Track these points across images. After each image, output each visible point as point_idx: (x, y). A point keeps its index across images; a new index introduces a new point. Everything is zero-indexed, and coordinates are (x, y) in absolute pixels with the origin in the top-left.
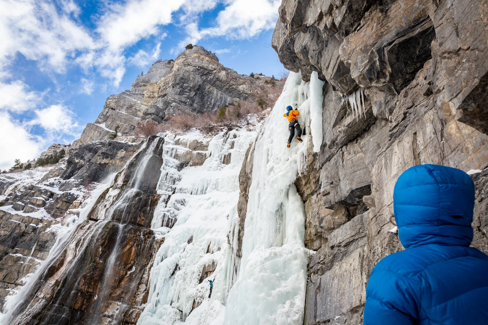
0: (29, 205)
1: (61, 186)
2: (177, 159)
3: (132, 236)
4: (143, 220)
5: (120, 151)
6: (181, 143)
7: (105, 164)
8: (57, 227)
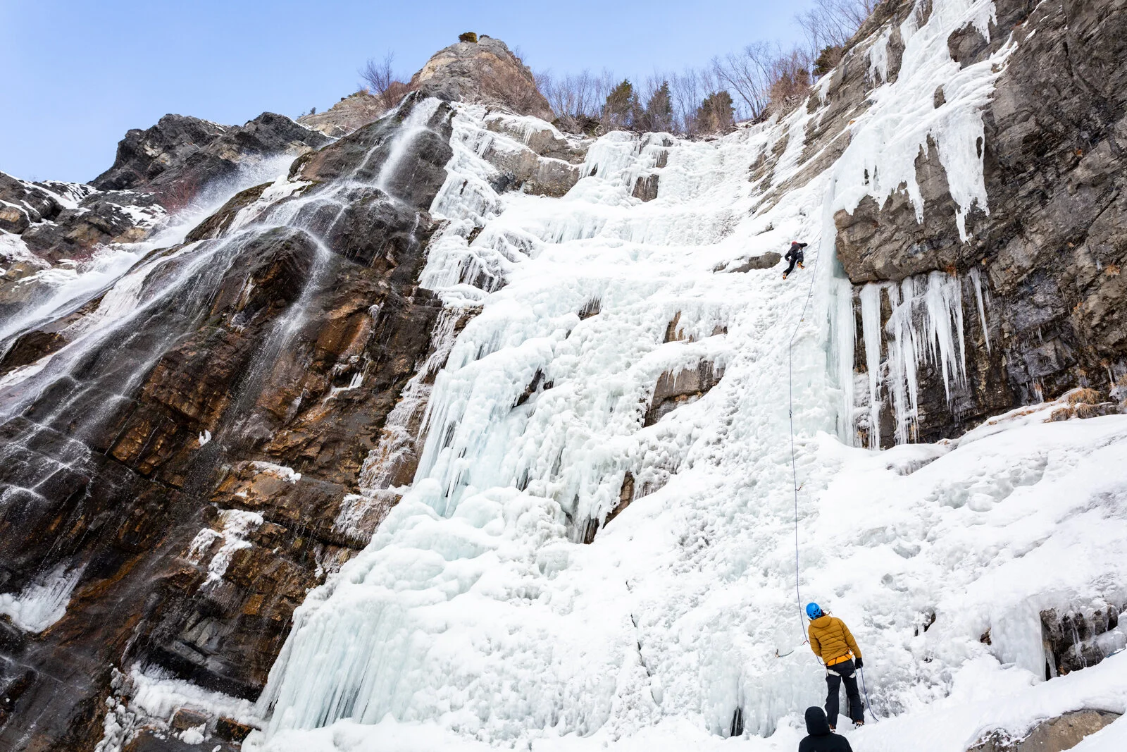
1: (88, 200)
2: (491, 161)
3: (364, 281)
4: (390, 266)
5: (297, 143)
6: (506, 129)
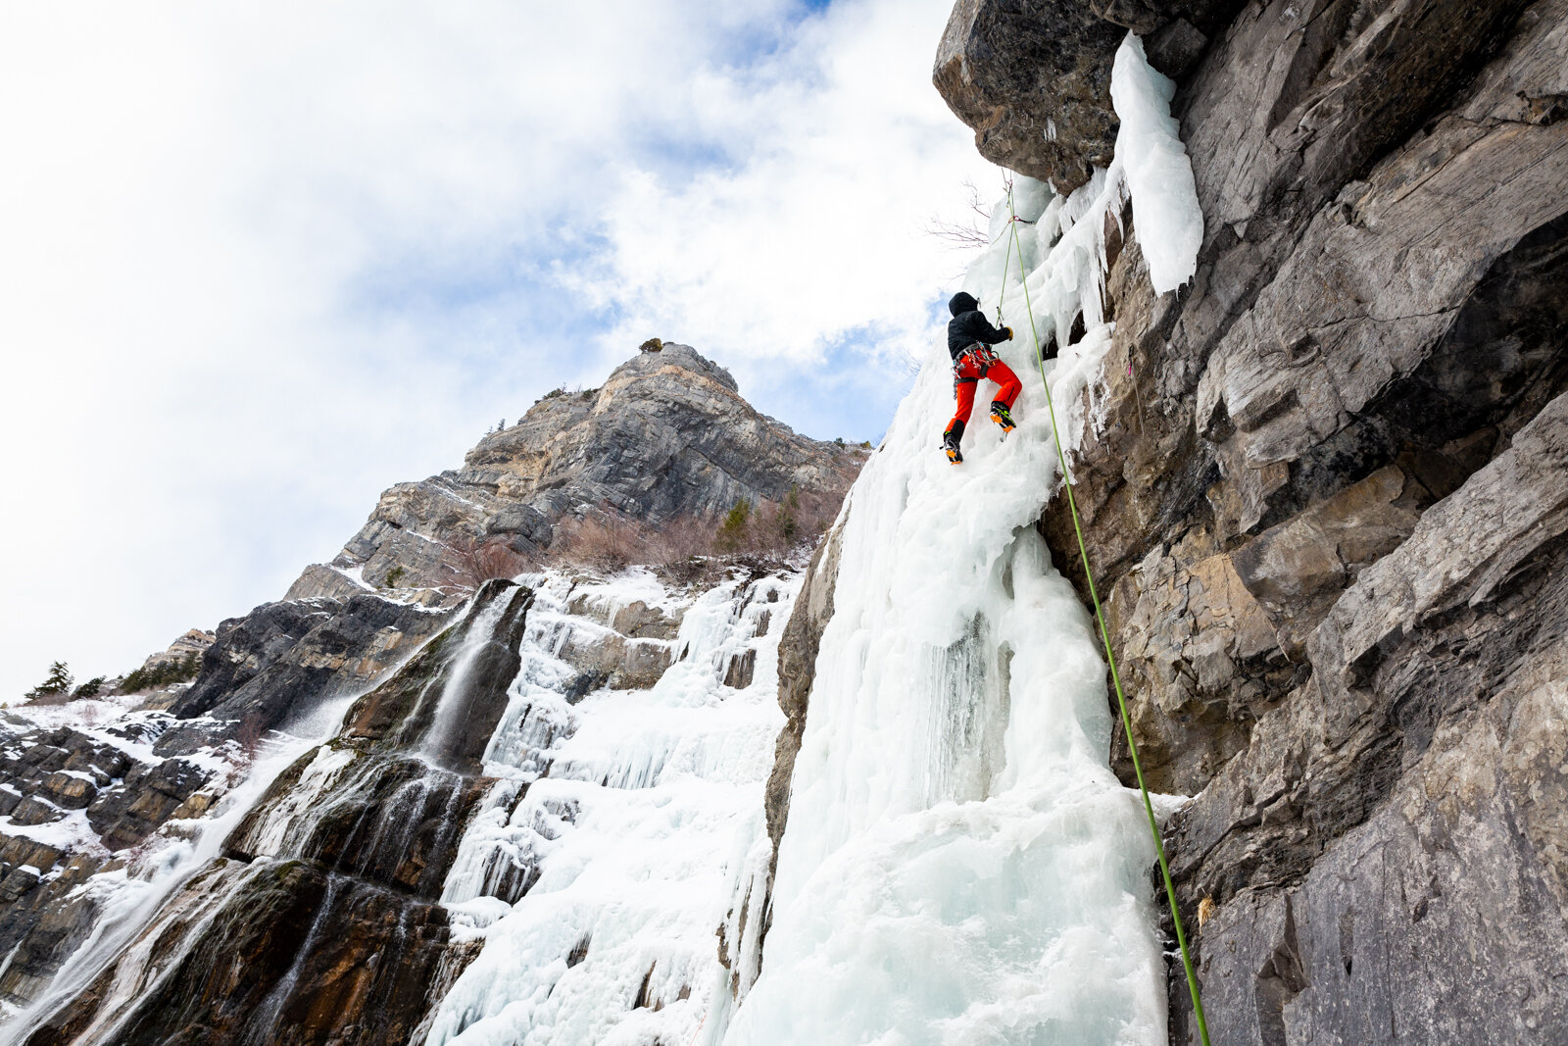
0: (37, 799)
1: (164, 740)
2: (568, 660)
3: (368, 923)
4: (417, 868)
5: (385, 631)
6: (590, 609)
7: (328, 671)
8: (112, 883)
